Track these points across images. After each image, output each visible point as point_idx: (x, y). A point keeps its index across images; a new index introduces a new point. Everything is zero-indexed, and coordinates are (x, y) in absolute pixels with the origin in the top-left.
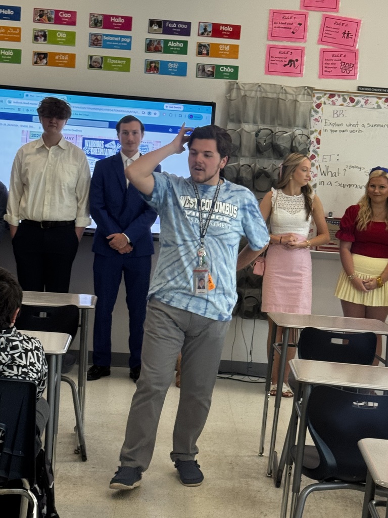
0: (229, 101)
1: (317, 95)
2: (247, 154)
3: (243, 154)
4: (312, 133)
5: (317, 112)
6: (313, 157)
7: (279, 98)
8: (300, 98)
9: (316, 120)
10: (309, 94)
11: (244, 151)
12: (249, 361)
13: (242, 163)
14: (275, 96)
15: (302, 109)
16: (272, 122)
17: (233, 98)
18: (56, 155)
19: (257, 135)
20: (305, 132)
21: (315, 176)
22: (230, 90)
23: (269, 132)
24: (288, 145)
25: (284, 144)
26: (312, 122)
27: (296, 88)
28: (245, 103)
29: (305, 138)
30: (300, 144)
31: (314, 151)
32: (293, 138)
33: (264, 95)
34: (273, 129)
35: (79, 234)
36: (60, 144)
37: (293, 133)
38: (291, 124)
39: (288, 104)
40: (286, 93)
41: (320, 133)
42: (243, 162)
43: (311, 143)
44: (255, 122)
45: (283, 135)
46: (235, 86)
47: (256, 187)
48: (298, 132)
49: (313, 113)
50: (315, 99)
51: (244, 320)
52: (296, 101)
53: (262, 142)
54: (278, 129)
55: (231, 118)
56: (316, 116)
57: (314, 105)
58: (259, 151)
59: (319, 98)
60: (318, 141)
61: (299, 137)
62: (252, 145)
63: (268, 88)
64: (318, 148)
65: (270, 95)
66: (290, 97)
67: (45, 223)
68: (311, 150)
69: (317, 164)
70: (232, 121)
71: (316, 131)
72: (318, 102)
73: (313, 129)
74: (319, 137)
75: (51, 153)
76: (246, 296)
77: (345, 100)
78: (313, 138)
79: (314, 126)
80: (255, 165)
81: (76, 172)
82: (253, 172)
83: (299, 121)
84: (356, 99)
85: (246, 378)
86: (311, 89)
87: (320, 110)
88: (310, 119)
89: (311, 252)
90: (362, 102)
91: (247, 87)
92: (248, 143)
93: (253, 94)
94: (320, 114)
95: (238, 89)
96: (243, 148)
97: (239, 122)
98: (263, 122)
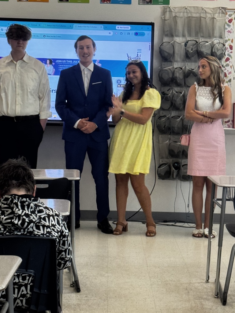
0: (164, 21)
1: (228, 13)
2: (179, 60)
3: (176, 59)
4: (226, 41)
5: (229, 26)
6: (227, 60)
7: (201, 17)
8: (216, 16)
9: (229, 32)
10: (223, 13)
11: (177, 57)
12: (187, 212)
13: (175, 67)
14: (198, 15)
15: (218, 24)
16: (197, 35)
17: (166, 19)
18: (22, 67)
19: (186, 45)
20: (222, 41)
21: (230, 73)
22: (164, 13)
23: (194, 42)
24: (209, 52)
25: (206, 50)
26: (226, 34)
27: (213, 8)
28: (176, 22)
29: (221, 45)
30: (218, 50)
31: (229, 55)
32: (212, 46)
33: (189, 15)
34: (197, 40)
35: (43, 125)
36: (24, 59)
37: (213, 42)
38: (210, 36)
39: (208, 21)
40: (206, 12)
41: (232, 41)
42: (176, 65)
43: (226, 49)
44: (184, 36)
45: (205, 45)
46: (168, 10)
47: (187, 83)
48: (216, 41)
49: (226, 27)
50: (227, 16)
51: (182, 182)
52: (214, 18)
53: (190, 50)
54: (201, 40)
55: (166, 33)
56: (229, 29)
57: (227, 21)
58: (188, 56)
59: (230, 15)
60: (231, 48)
61: (217, 45)
62: (183, 52)
63: (192, 10)
64: (231, 52)
65: (194, 15)
66: (209, 16)
68: (226, 54)
69: (231, 64)
70: (167, 35)
71: (229, 40)
72: (230, 18)
73: (227, 39)
74: (232, 44)
76: (183, 164)
78: (227, 45)
79: (227, 36)
80: (186, 67)
82: (184, 72)
83: (217, 33)
85: (186, 225)
86: (225, 9)
87: (231, 24)
88: (224, 31)
91: (176, 10)
92: (179, 51)
93: (181, 15)
94: (231, 27)
95: (170, 11)
96: (176, 55)
97: (172, 36)
98: (190, 35)
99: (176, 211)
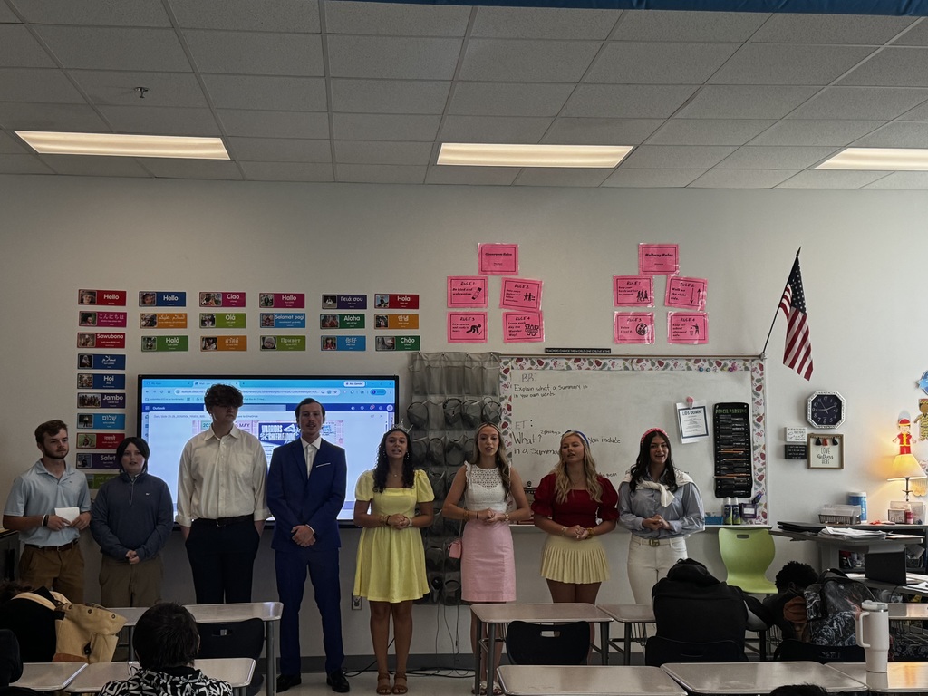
0: (412, 373)
1: (503, 361)
2: (435, 427)
3: (431, 427)
4: (502, 399)
5: (505, 378)
6: (505, 425)
7: (465, 366)
8: (486, 365)
9: (505, 386)
10: (495, 360)
11: (433, 424)
12: (456, 652)
13: (431, 437)
14: (460, 364)
15: (489, 376)
16: (460, 392)
17: (416, 370)
18: (228, 445)
19: (444, 406)
20: (495, 399)
21: (510, 444)
22: (412, 361)
23: (457, 402)
24: (478, 415)
25: (474, 414)
26: (502, 388)
27: (481, 354)
28: (429, 375)
29: (495, 406)
30: (490, 412)
31: (506, 418)
32: (483, 406)
33: (449, 364)
34: (461, 399)
35: (259, 528)
36: (231, 433)
37: (483, 401)
38: (479, 393)
39: (474, 372)
40: (472, 360)
41: (510, 400)
42: (431, 435)
43: (502, 410)
44: (441, 393)
45: (473, 404)
46: (418, 357)
47: (448, 461)
48: (487, 400)
49: (501, 379)
50: (502, 364)
51: (447, 607)
52: (483, 368)
53: (451, 413)
54: (467, 398)
55: (416, 390)
56: (505, 382)
57: (502, 371)
58: (448, 423)
59: (506, 363)
60: (509, 408)
61: (489, 405)
62: (441, 417)
63: (453, 357)
64: (510, 415)
65: (455, 364)
66: (475, 364)
67: (221, 520)
68: (502, 418)
69: (510, 432)
70: (417, 393)
71: (506, 397)
72: (505, 367)
73: (503, 396)
74: (510, 403)
75: (222, 443)
76: (447, 580)
77: (533, 363)
78: (503, 404)
79: (504, 392)
80: (445, 438)
81: (251, 461)
82: (443, 444)
83: (488, 388)
84: (545, 361)
85: (454, 673)
86: (498, 354)
87: (508, 375)
88: (499, 386)
89: (511, 527)
90: (551, 364)
91: (430, 358)
92: (436, 415)
93: (437, 363)
94: (508, 380)
95: (421, 359)
96: (430, 420)
97: (425, 394)
98: (450, 392)
99: (439, 652)
